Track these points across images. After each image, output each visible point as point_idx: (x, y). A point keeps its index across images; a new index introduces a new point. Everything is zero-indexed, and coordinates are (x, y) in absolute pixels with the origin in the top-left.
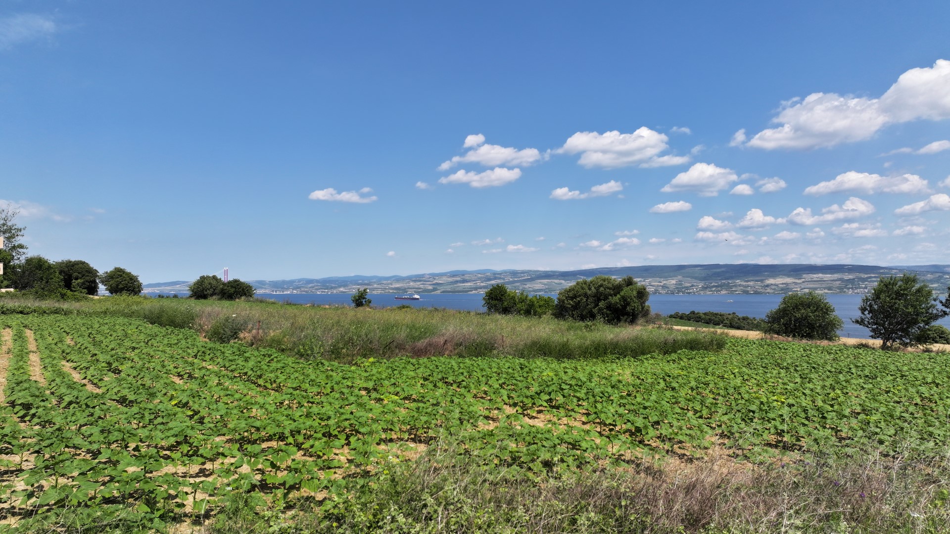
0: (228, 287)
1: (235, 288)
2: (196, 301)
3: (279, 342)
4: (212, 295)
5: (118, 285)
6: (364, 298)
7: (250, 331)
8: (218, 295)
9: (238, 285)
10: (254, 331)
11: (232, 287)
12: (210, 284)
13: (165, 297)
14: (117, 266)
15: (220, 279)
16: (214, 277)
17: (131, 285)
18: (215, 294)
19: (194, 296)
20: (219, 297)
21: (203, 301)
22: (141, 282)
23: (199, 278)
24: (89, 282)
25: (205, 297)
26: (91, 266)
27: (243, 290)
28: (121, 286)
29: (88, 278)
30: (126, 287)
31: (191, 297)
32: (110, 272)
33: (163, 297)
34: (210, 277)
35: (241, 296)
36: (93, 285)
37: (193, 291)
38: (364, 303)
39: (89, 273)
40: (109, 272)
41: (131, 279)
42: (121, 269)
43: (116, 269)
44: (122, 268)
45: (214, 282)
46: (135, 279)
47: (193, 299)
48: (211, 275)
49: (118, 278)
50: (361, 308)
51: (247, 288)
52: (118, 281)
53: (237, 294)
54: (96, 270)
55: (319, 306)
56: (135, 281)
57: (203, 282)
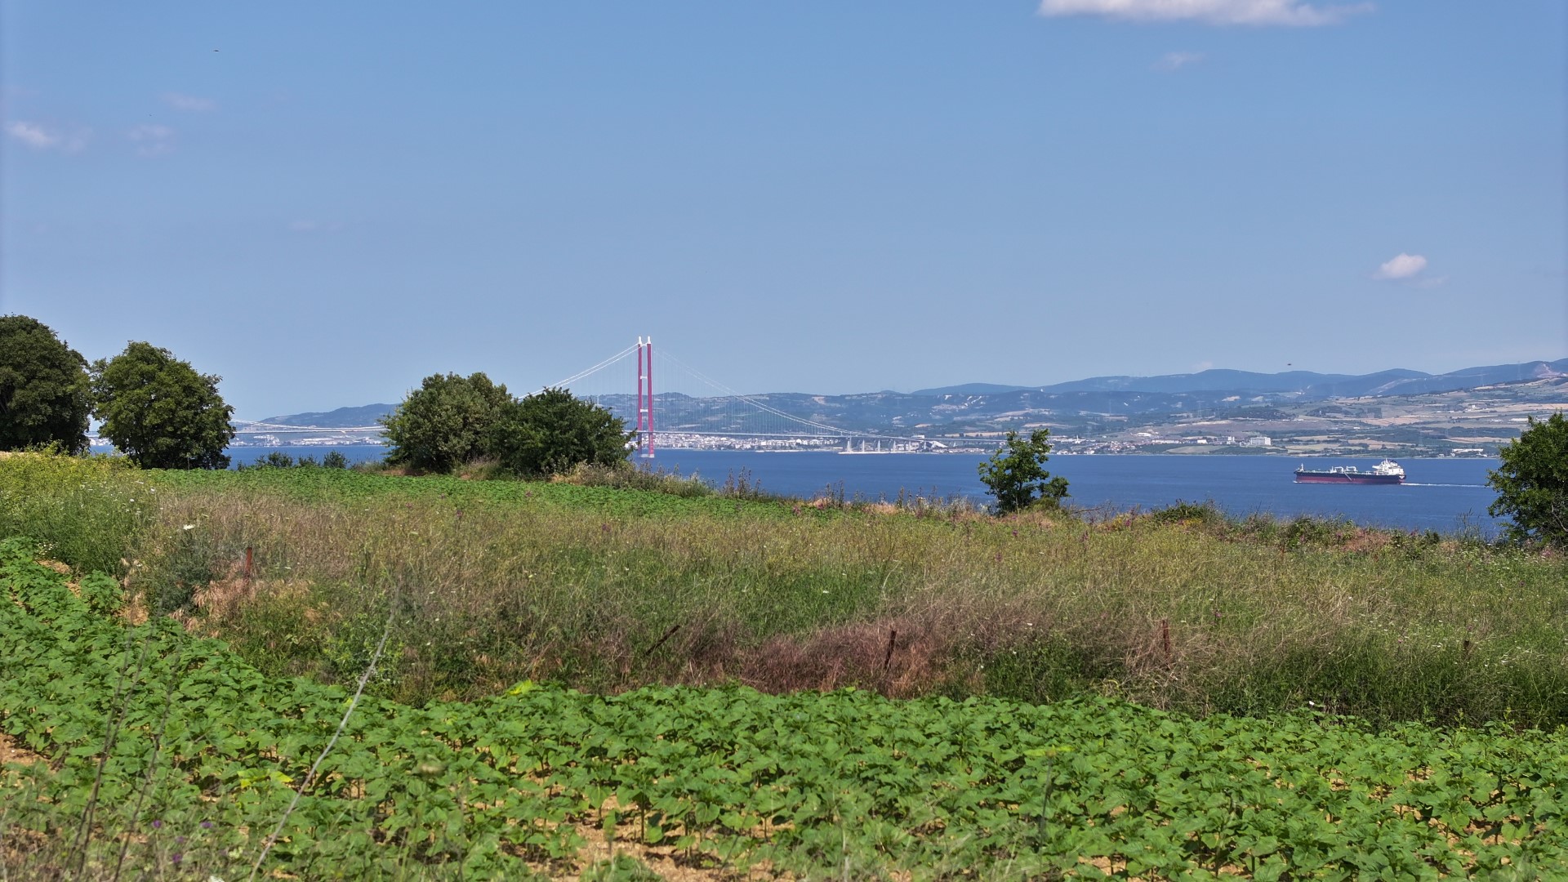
0: (522, 422)
1: (550, 426)
2: (409, 479)
4: (468, 456)
5: (140, 416)
6: (1035, 473)
8: (490, 455)
9: (561, 415)
11: (539, 422)
12: (460, 409)
13: (296, 462)
14: (139, 340)
15: (503, 390)
16: (479, 383)
17: (190, 413)
18: (481, 453)
19: (404, 459)
20: (495, 464)
21: (432, 480)
22: (226, 402)
23: (419, 387)
24: (51, 403)
25: (440, 464)
26: (61, 338)
27: (582, 435)
28: (150, 420)
29: (47, 387)
30: (171, 421)
31: (392, 463)
32: (116, 361)
33: (286, 463)
34: (460, 381)
35: (575, 460)
36: (67, 415)
37: (399, 439)
38: (1036, 494)
39: (53, 366)
40: (109, 361)
41: (189, 390)
42: (152, 351)
43: (133, 348)
44: (155, 344)
45: (477, 405)
46: (204, 391)
47: (398, 471)
48: (465, 374)
49: (140, 385)
50: (1019, 518)
51: (599, 423)
52: (140, 399)
53: (557, 454)
54: (76, 355)
55: (857, 508)
56: (202, 401)
57: (433, 400)
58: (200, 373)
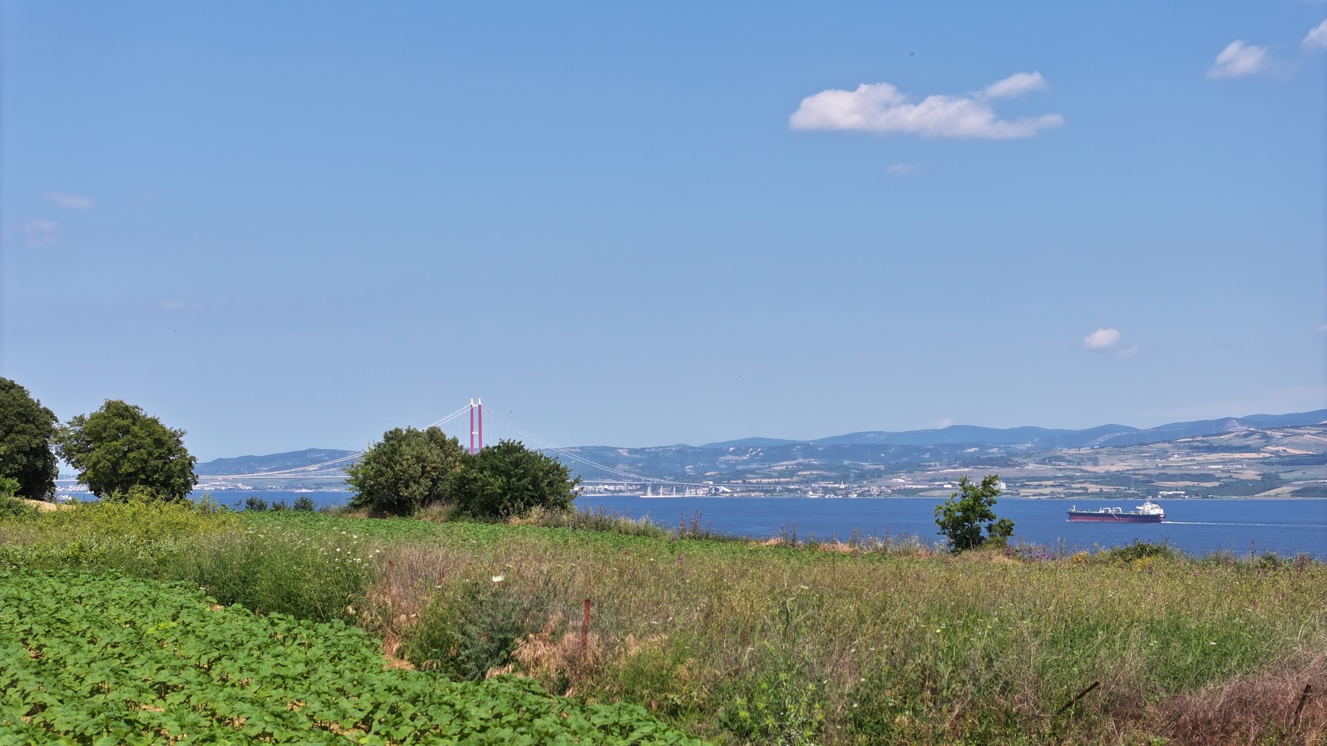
0: (481, 470)
1: (509, 476)
2: (372, 522)
3: (661, 682)
4: (426, 501)
5: (116, 465)
6: (985, 516)
7: (556, 637)
8: (449, 500)
9: (516, 464)
10: (570, 637)
11: (496, 471)
12: (419, 459)
13: (270, 506)
14: (113, 399)
15: (455, 442)
16: (434, 436)
17: (160, 463)
18: (438, 497)
19: (366, 503)
20: (452, 508)
21: (393, 521)
22: (190, 453)
23: (381, 440)
24: (25, 454)
25: (401, 508)
26: (33, 396)
27: (535, 482)
28: (126, 468)
29: (22, 440)
30: (143, 470)
31: (356, 507)
32: (93, 417)
33: (261, 507)
34: (418, 435)
35: (529, 505)
36: (39, 464)
37: (361, 486)
38: (984, 533)
39: (27, 422)
40: (87, 417)
41: (159, 443)
42: (126, 408)
43: (109, 405)
44: (129, 402)
45: (434, 455)
46: (171, 443)
47: (362, 515)
48: (422, 428)
49: (116, 438)
50: (971, 556)
51: (547, 473)
52: (116, 450)
53: (513, 499)
54: (47, 412)
55: (812, 546)
56: (170, 452)
57: (394, 451)
58: (168, 427)
